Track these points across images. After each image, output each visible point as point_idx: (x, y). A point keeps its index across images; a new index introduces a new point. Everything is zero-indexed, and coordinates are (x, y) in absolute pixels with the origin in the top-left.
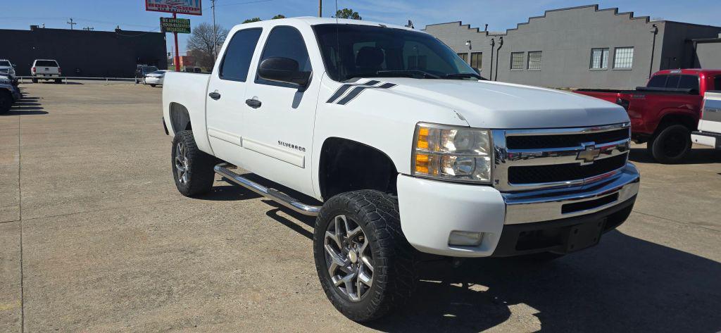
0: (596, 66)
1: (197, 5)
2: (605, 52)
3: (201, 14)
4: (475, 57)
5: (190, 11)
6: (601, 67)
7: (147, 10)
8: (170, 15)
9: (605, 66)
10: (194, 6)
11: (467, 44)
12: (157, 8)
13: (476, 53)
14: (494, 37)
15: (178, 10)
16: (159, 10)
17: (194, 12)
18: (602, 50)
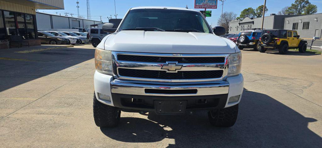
1: (215, 4)
3: (216, 8)
5: (212, 7)
7: (195, 8)
8: (203, 10)
10: (214, 5)
12: (198, 7)
15: (207, 7)
16: (199, 8)
17: (214, 7)
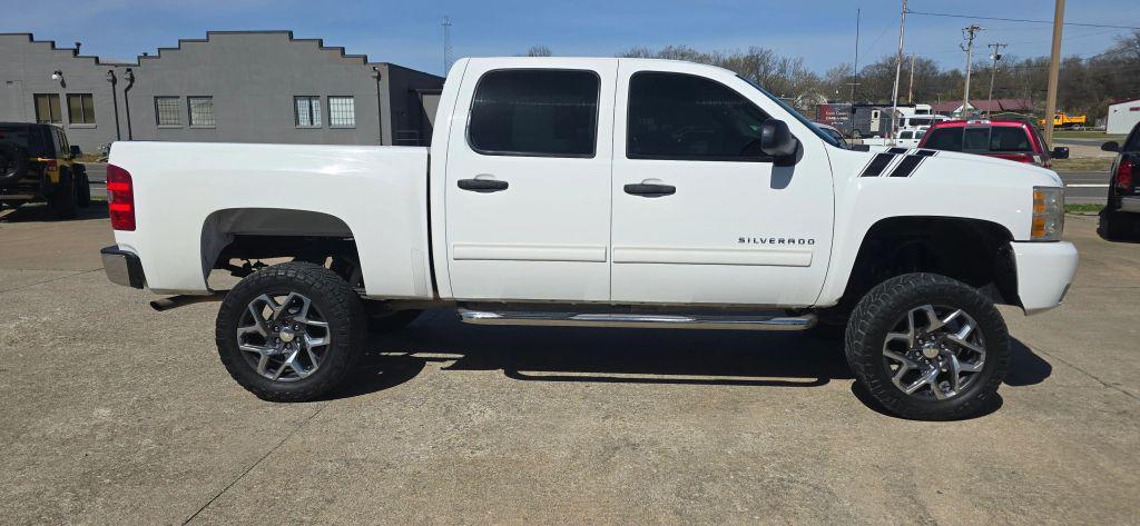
0: (304, 122)
2: (314, 102)
4: (77, 103)
6: (312, 123)
9: (317, 123)
11: (54, 76)
13: (77, 95)
14: (112, 68)
18: (310, 98)
